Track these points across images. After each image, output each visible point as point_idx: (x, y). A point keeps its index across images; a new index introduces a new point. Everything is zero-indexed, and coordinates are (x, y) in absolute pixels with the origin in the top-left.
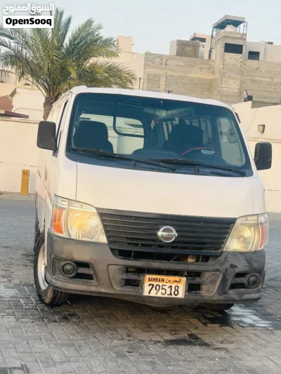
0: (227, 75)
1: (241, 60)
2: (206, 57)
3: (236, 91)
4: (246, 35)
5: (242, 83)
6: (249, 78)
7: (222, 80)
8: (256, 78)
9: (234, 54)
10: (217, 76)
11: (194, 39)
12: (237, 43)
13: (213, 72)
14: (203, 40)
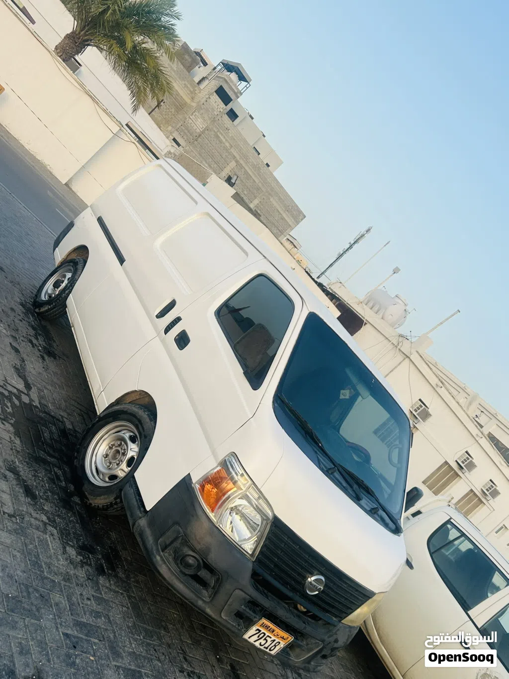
0: (202, 111)
1: (222, 110)
2: (197, 80)
3: (198, 131)
4: (241, 94)
5: (207, 129)
6: (216, 131)
7: (194, 112)
8: (220, 136)
9: (220, 100)
10: (194, 104)
11: (198, 54)
12: (230, 95)
13: (193, 98)
14: (205, 64)
